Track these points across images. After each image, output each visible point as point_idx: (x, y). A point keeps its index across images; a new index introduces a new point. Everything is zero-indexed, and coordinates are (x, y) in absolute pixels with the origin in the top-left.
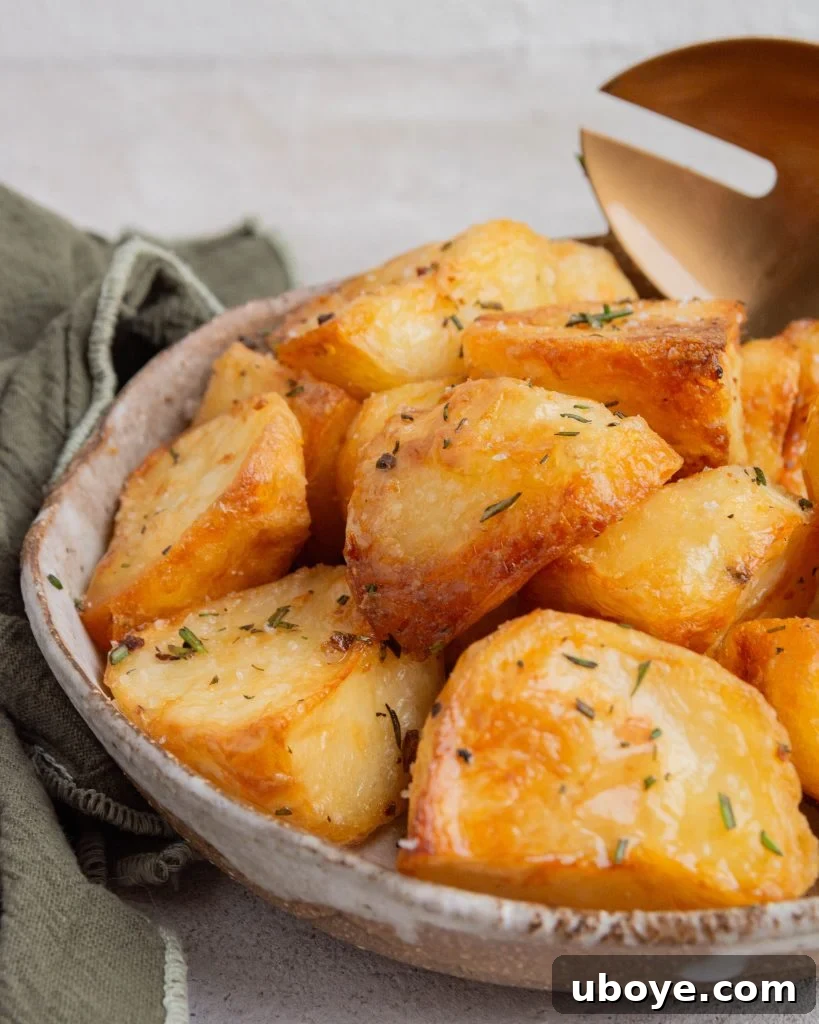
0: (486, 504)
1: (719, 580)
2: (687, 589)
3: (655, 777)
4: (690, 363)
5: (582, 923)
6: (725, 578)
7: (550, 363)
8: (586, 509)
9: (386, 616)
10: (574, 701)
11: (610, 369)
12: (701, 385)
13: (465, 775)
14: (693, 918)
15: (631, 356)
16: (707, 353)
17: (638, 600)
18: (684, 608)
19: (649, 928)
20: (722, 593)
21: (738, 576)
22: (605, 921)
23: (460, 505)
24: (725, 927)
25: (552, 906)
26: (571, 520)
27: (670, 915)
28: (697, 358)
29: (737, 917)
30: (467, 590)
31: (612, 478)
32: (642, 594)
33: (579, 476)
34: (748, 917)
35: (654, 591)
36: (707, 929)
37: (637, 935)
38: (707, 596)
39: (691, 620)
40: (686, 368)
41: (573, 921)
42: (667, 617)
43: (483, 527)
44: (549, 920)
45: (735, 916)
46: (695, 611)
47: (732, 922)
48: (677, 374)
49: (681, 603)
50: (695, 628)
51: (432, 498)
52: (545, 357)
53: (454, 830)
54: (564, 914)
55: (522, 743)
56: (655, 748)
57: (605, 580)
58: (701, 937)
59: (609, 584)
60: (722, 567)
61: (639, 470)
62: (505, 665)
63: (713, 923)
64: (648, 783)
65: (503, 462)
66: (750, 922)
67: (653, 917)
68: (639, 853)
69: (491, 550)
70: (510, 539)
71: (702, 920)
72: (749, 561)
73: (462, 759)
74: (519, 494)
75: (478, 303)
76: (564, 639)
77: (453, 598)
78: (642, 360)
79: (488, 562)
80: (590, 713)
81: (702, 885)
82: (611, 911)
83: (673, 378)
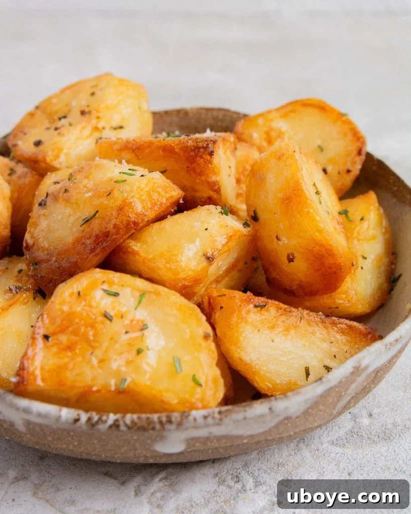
0: (84, 218)
1: (199, 260)
2: (183, 264)
3: (142, 348)
4: (198, 148)
5: (100, 419)
6: (202, 259)
7: (133, 151)
8: (129, 217)
9: (42, 277)
10: (104, 312)
11: (161, 152)
12: (204, 159)
13: (46, 347)
14: (155, 417)
15: (171, 146)
16: (207, 143)
17: (159, 268)
18: (181, 273)
19: (133, 422)
20: (200, 266)
21: (208, 258)
22: (112, 417)
23: (72, 219)
24: (170, 421)
25: (87, 411)
26: (122, 223)
27: (144, 416)
28: (201, 145)
29: (176, 418)
30: (75, 260)
31: (142, 201)
32: (161, 266)
33: (125, 201)
34: (181, 417)
35: (167, 265)
36: (161, 422)
37: (126, 425)
38: (193, 268)
39: (184, 279)
40: (197, 150)
41: (96, 418)
42: (173, 277)
43: (82, 229)
44: (84, 417)
45: (176, 416)
46: (186, 275)
47: (173, 419)
48: (192, 153)
49: (180, 271)
50: (187, 283)
51: (60, 218)
52: (131, 148)
53: (38, 372)
54: (91, 414)
55: (75, 333)
56: (143, 334)
57: (144, 259)
58: (158, 426)
59: (146, 261)
60: (201, 254)
61: (155, 197)
62: (72, 294)
63: (164, 419)
64: (139, 352)
65: (90, 197)
66: (182, 419)
67: (135, 416)
68: (132, 386)
69: (85, 240)
70: (94, 234)
71: (159, 418)
72: (214, 251)
73: (45, 340)
74: (97, 212)
75: (111, 127)
76: (104, 282)
77: (69, 265)
78: (176, 147)
79: (84, 245)
80: (110, 318)
81: (162, 402)
82: (115, 413)
83: (191, 156)
